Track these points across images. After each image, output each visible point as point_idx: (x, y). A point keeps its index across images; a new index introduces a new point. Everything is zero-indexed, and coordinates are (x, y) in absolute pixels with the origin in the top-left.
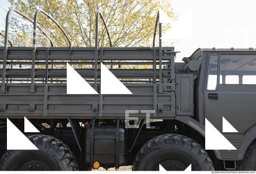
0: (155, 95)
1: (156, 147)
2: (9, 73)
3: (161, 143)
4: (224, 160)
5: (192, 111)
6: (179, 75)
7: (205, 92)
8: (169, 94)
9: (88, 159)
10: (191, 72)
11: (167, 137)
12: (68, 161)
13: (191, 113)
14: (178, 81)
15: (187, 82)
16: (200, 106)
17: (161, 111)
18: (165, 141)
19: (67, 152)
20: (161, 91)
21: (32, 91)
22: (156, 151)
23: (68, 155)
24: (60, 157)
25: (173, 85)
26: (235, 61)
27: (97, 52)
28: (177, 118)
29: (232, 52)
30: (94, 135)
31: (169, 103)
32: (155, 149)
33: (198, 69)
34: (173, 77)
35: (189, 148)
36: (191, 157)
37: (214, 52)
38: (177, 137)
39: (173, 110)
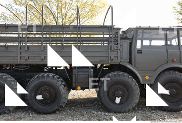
0: (110, 51)
2: (29, 39)
3: (113, 76)
4: (144, 84)
5: (129, 59)
6: (122, 41)
7: (136, 50)
8: (117, 51)
9: (74, 85)
10: (128, 39)
11: (115, 73)
12: (63, 86)
13: (128, 61)
14: (121, 44)
15: (126, 44)
16: (133, 57)
17: (113, 60)
18: (115, 75)
19: (62, 82)
20: (113, 49)
21: (43, 49)
23: (63, 83)
24: (59, 84)
25: (119, 46)
26: (149, 33)
27: (77, 28)
28: (121, 63)
29: (150, 29)
30: (77, 72)
31: (117, 55)
33: (131, 37)
34: (119, 42)
35: (127, 78)
37: (140, 28)
38: (121, 73)
39: (119, 59)
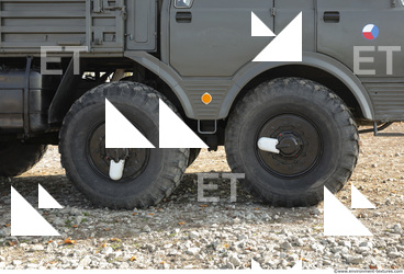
0: (89, 15)
1: (91, 101)
3: (99, 94)
4: (199, 119)
5: (154, 43)
7: (172, 9)
8: (112, 14)
11: (108, 85)
16: (163, 34)
20: (98, 9)
22: (90, 107)
28: (127, 54)
31: (111, 29)
32: (89, 104)
35: (142, 100)
36: (144, 114)
